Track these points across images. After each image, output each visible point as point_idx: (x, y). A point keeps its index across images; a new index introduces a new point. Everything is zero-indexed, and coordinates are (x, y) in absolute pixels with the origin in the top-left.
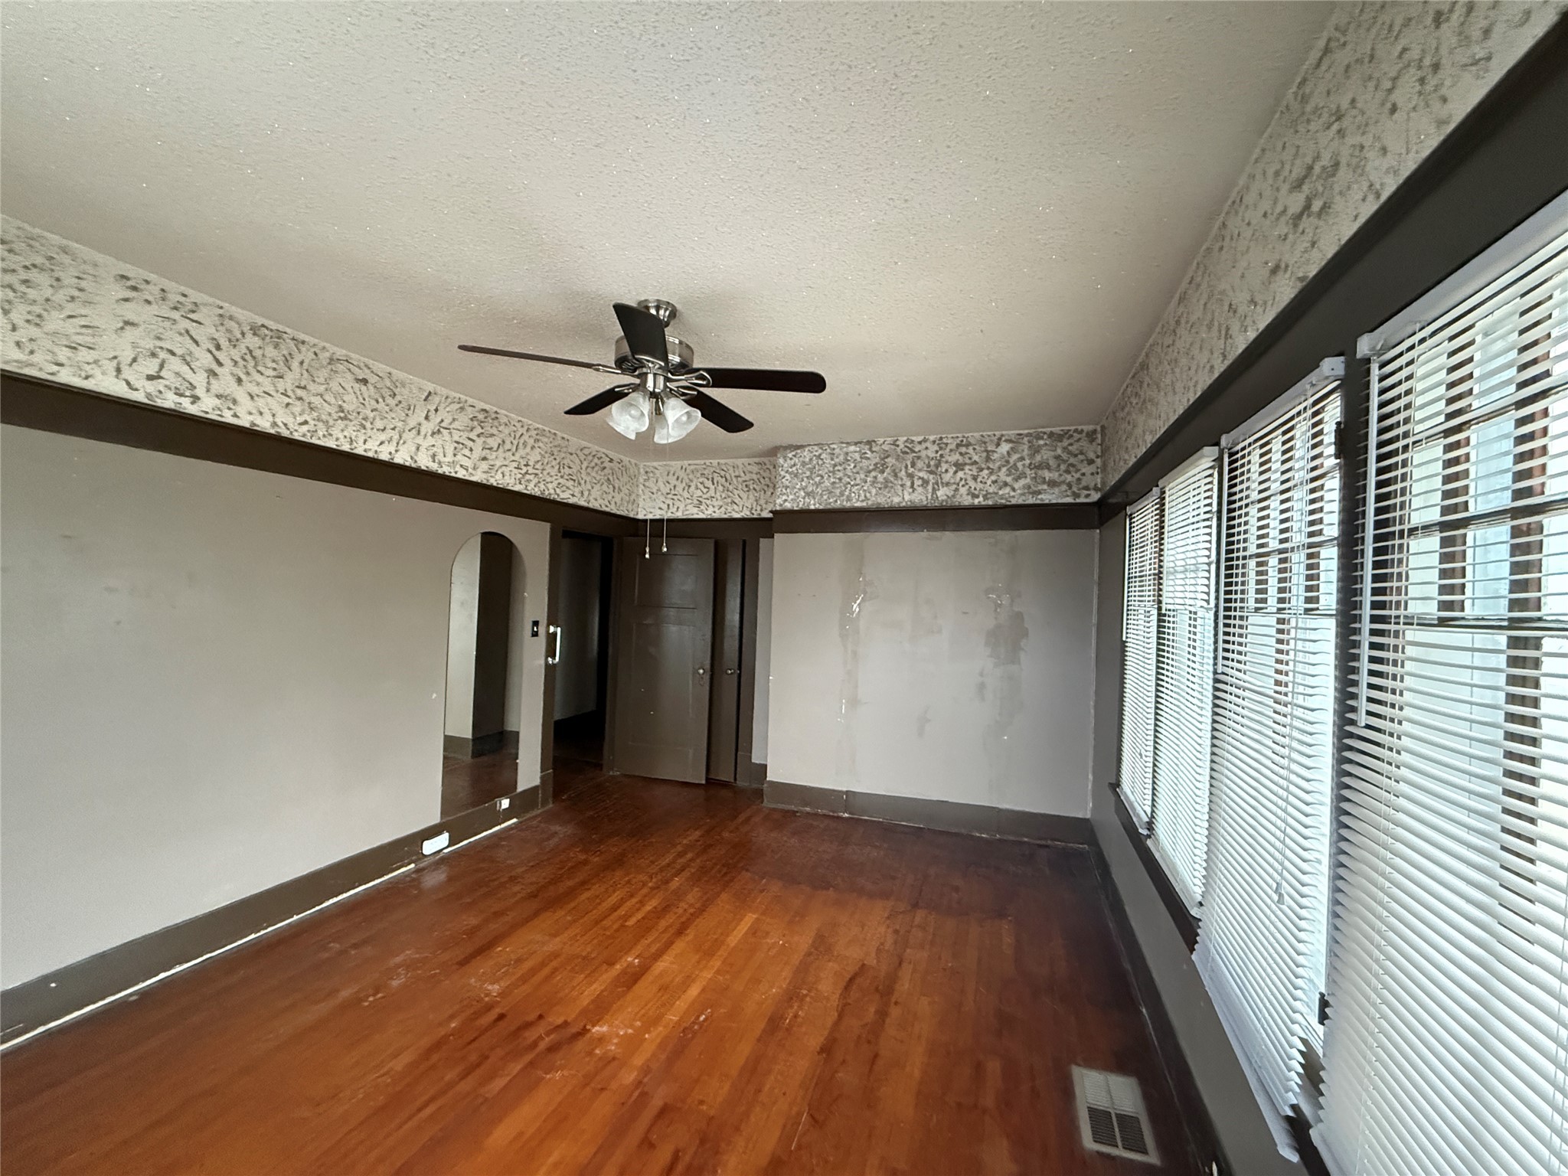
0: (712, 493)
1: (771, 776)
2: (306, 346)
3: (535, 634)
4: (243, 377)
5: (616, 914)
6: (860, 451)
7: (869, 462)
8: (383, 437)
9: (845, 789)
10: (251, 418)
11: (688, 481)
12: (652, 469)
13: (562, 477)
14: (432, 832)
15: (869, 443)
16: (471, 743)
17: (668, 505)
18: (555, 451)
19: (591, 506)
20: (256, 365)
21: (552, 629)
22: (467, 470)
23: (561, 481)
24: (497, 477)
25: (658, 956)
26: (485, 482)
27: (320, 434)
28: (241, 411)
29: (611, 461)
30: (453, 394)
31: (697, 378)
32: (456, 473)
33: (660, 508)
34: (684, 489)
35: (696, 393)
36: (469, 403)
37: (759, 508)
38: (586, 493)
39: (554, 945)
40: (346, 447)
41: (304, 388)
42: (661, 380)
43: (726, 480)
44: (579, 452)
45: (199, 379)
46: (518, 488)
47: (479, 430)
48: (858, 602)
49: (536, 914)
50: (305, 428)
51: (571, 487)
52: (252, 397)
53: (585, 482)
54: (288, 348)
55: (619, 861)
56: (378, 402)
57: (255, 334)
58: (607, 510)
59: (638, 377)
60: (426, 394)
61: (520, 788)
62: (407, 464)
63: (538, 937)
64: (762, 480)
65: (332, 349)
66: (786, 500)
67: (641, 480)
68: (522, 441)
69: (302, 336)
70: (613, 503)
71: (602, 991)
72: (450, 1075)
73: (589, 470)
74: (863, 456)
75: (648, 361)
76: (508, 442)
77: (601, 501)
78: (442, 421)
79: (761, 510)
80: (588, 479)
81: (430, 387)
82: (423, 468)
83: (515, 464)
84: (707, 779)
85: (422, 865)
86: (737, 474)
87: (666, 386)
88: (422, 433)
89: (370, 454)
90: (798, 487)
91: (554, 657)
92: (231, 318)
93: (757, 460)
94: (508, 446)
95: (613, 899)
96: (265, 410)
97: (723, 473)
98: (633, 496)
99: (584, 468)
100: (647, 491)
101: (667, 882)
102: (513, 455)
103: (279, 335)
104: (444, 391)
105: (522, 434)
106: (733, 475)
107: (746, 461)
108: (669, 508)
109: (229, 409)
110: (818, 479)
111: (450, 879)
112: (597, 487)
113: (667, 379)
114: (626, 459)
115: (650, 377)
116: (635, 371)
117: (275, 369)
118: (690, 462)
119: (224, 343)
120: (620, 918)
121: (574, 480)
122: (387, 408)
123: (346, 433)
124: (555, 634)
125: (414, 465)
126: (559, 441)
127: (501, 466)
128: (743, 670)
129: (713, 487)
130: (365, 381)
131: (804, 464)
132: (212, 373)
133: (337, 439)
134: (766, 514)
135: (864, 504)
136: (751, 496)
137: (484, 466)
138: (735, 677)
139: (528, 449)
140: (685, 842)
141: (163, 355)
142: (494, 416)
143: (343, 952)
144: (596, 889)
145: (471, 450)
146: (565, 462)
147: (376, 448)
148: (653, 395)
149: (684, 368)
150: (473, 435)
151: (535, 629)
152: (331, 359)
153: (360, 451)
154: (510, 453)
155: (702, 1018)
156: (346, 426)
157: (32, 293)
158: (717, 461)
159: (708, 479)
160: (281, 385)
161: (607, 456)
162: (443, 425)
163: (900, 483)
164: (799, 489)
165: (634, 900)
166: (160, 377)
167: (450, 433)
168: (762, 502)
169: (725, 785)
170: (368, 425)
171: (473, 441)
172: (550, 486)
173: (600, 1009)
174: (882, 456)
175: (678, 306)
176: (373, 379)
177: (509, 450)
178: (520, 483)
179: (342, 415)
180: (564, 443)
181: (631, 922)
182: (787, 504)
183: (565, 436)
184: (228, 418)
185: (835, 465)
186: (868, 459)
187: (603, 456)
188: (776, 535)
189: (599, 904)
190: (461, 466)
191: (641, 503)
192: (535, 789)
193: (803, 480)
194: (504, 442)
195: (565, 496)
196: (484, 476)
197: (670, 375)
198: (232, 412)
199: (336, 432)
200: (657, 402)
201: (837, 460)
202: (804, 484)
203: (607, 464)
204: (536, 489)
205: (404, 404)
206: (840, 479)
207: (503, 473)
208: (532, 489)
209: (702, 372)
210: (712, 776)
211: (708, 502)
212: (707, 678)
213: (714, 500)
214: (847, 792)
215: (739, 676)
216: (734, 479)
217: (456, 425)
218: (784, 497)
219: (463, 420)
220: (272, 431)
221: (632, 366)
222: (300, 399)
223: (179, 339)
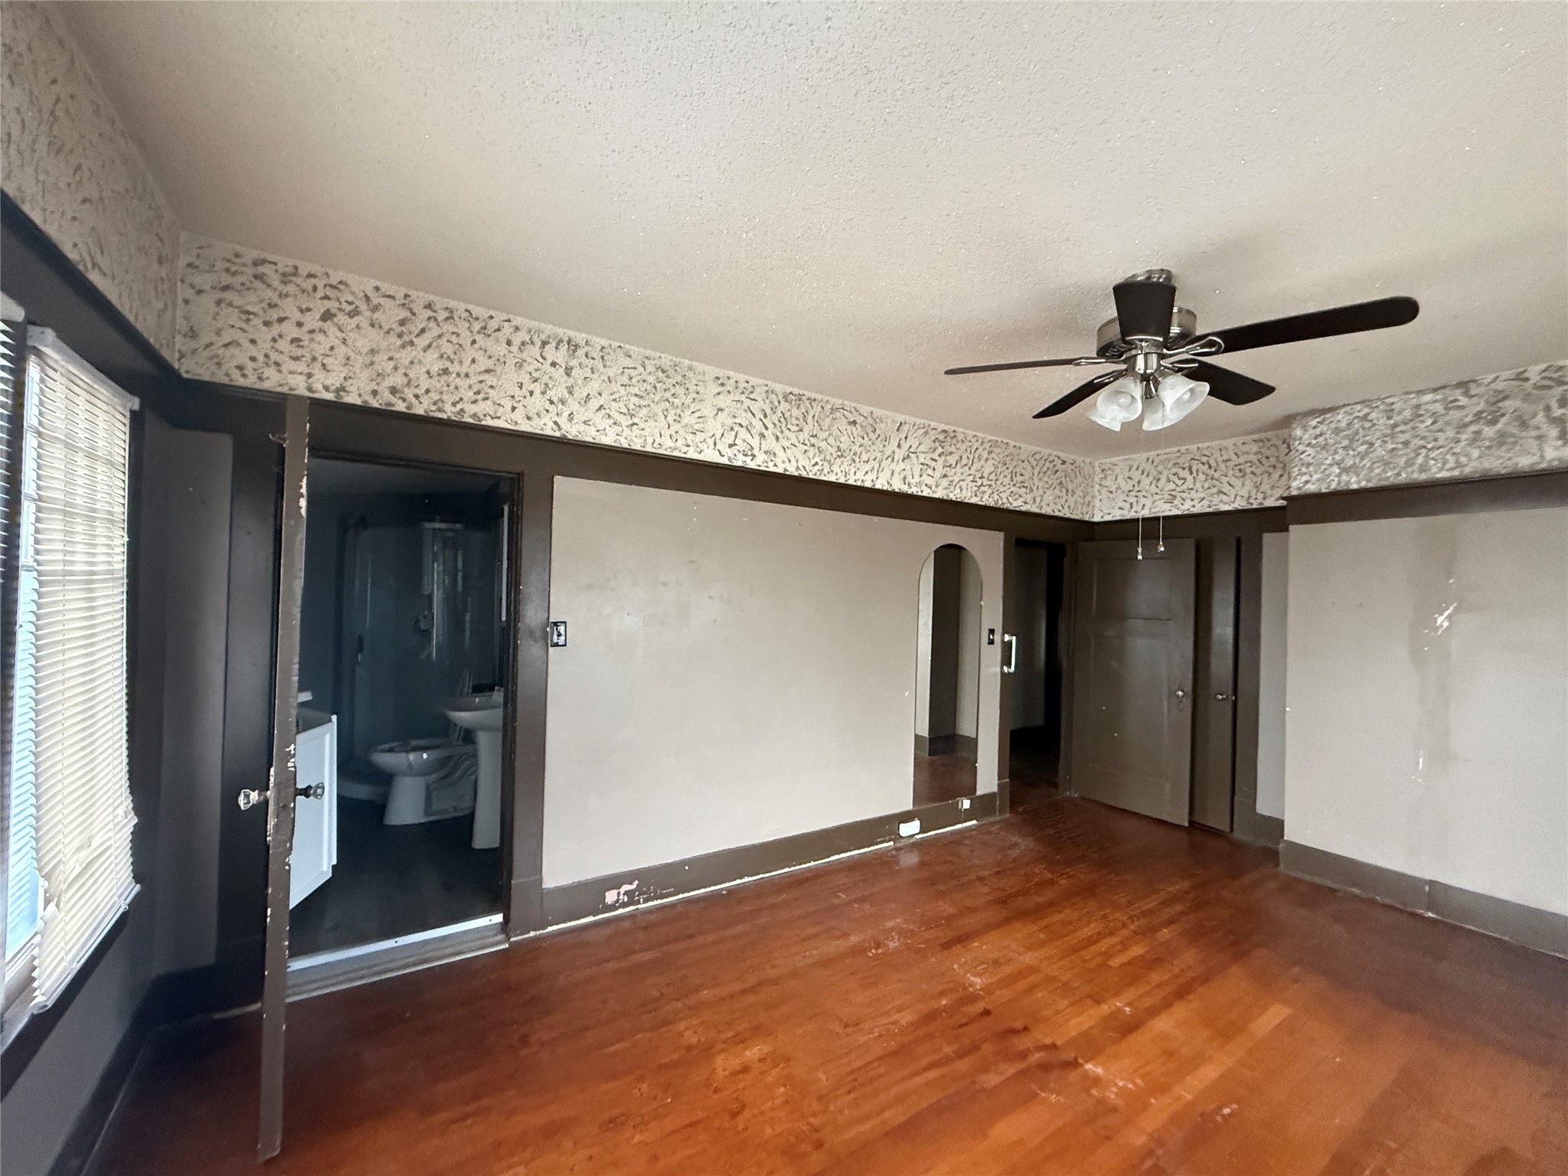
0: (1189, 483)
1: (1291, 834)
2: (817, 402)
3: (991, 642)
4: (779, 434)
5: (1092, 948)
6: (1444, 399)
7: (1464, 412)
8: (868, 467)
9: (1427, 877)
10: (784, 466)
11: (1155, 473)
12: (1110, 466)
13: (1014, 485)
14: (906, 817)
15: (1464, 385)
16: (928, 742)
17: (1131, 504)
18: (1008, 460)
19: (1043, 512)
20: (787, 424)
21: (1007, 638)
22: (931, 488)
23: (1013, 489)
24: (956, 492)
25: (1154, 1012)
26: (945, 498)
27: (826, 471)
28: (778, 461)
29: (1064, 462)
30: (919, 421)
31: (1202, 347)
32: (922, 492)
33: (1121, 508)
34: (1151, 484)
35: (1196, 365)
36: (932, 426)
37: (1260, 496)
38: (1038, 500)
39: (1029, 958)
40: (842, 480)
41: (816, 436)
42: (1154, 357)
43: (1210, 467)
44: (1032, 460)
45: (755, 442)
46: (974, 500)
47: (940, 450)
48: (1447, 613)
49: (1008, 921)
50: (816, 468)
51: (1024, 495)
52: (784, 449)
53: (1038, 488)
54: (805, 407)
55: (1088, 891)
56: (863, 438)
57: (786, 401)
58: (1060, 514)
59: (1124, 362)
60: (898, 425)
61: (979, 793)
62: (885, 488)
63: (1014, 945)
64: (1264, 461)
65: (832, 400)
66: (1307, 482)
67: (1097, 479)
68: (977, 455)
69: (813, 395)
70: (1066, 507)
71: (1091, 1028)
72: (948, 1050)
73: (1041, 474)
74: (1450, 405)
75: (1141, 340)
76: (964, 457)
77: (1052, 506)
78: (911, 446)
79: (1264, 499)
80: (1041, 484)
81: (901, 418)
82: (897, 490)
83: (971, 478)
84: (1191, 822)
85: (899, 845)
86: (1225, 457)
87: (1159, 365)
88: (896, 460)
89: (859, 483)
90: (1328, 462)
91: (1009, 666)
92: (772, 392)
93: (1256, 437)
94: (965, 461)
95: (1088, 931)
96: (792, 459)
97: (1204, 459)
98: (1088, 498)
99: (1036, 473)
100: (1104, 491)
101: (1154, 930)
102: (970, 469)
103: (800, 397)
104: (912, 420)
105: (977, 449)
106: (1220, 459)
107: (1240, 440)
108: (1132, 507)
109: (772, 461)
110: (1363, 448)
111: (922, 864)
112: (1049, 492)
113: (1162, 357)
114: (1079, 459)
115: (1140, 360)
116: (1121, 356)
117: (797, 425)
118: (1159, 452)
119: (768, 412)
120: (1102, 954)
121: (1026, 487)
122: (870, 443)
123: (842, 468)
124: (1010, 642)
125: (889, 489)
126: (1011, 450)
127: (959, 482)
128: (1239, 695)
129: (1191, 477)
130: (854, 423)
131: (1337, 431)
132: (762, 436)
133: (837, 474)
134: (1270, 503)
135: (1456, 473)
136: (1247, 482)
137: (945, 482)
138: (1229, 706)
139: (983, 462)
140: (1170, 889)
141: (737, 428)
142: (952, 435)
143: (848, 903)
144: (1067, 914)
145: (934, 469)
146: (1018, 470)
147: (863, 478)
148: (1145, 378)
149: (1186, 338)
150: (935, 456)
151: (991, 637)
152: (832, 409)
153: (851, 482)
154: (967, 468)
155: (1227, 1111)
156: (842, 463)
157: (676, 401)
158: (1196, 446)
159: (1184, 469)
160: (801, 436)
161: (1059, 458)
162: (911, 450)
163: (1534, 433)
164: (1331, 465)
165: (1114, 940)
166: (735, 445)
167: (917, 457)
168: (1265, 487)
169: (1217, 833)
170: (857, 459)
171: (936, 461)
172: (1004, 495)
173: (1091, 1045)
174: (1492, 400)
175: (1173, 271)
176: (860, 419)
177: (966, 465)
178: (976, 495)
179: (839, 453)
180: (1015, 451)
181: (1115, 962)
182: (1307, 486)
183: (1017, 444)
184: (772, 469)
185: (1395, 426)
186: (1462, 407)
187: (1056, 459)
188: (1291, 527)
189: (1074, 931)
190: (926, 485)
191: (1097, 504)
192: (992, 795)
193: (1336, 453)
194: (961, 457)
195: (1017, 504)
196: (945, 492)
197: (1165, 351)
198: (773, 463)
199: (836, 469)
200: (1148, 385)
201: (1397, 418)
202: (1337, 457)
203: (1059, 466)
204: (991, 500)
205: (882, 437)
206: (1406, 444)
207: (960, 487)
208: (987, 500)
209: (1210, 338)
210: (1196, 819)
211: (1184, 495)
212: (1188, 702)
213: (1193, 492)
214: (1431, 883)
215: (1235, 703)
216: (1222, 466)
217: (922, 448)
218: (1305, 478)
219: (928, 442)
220: (796, 474)
221: (1118, 350)
222: (813, 445)
223: (744, 414)
